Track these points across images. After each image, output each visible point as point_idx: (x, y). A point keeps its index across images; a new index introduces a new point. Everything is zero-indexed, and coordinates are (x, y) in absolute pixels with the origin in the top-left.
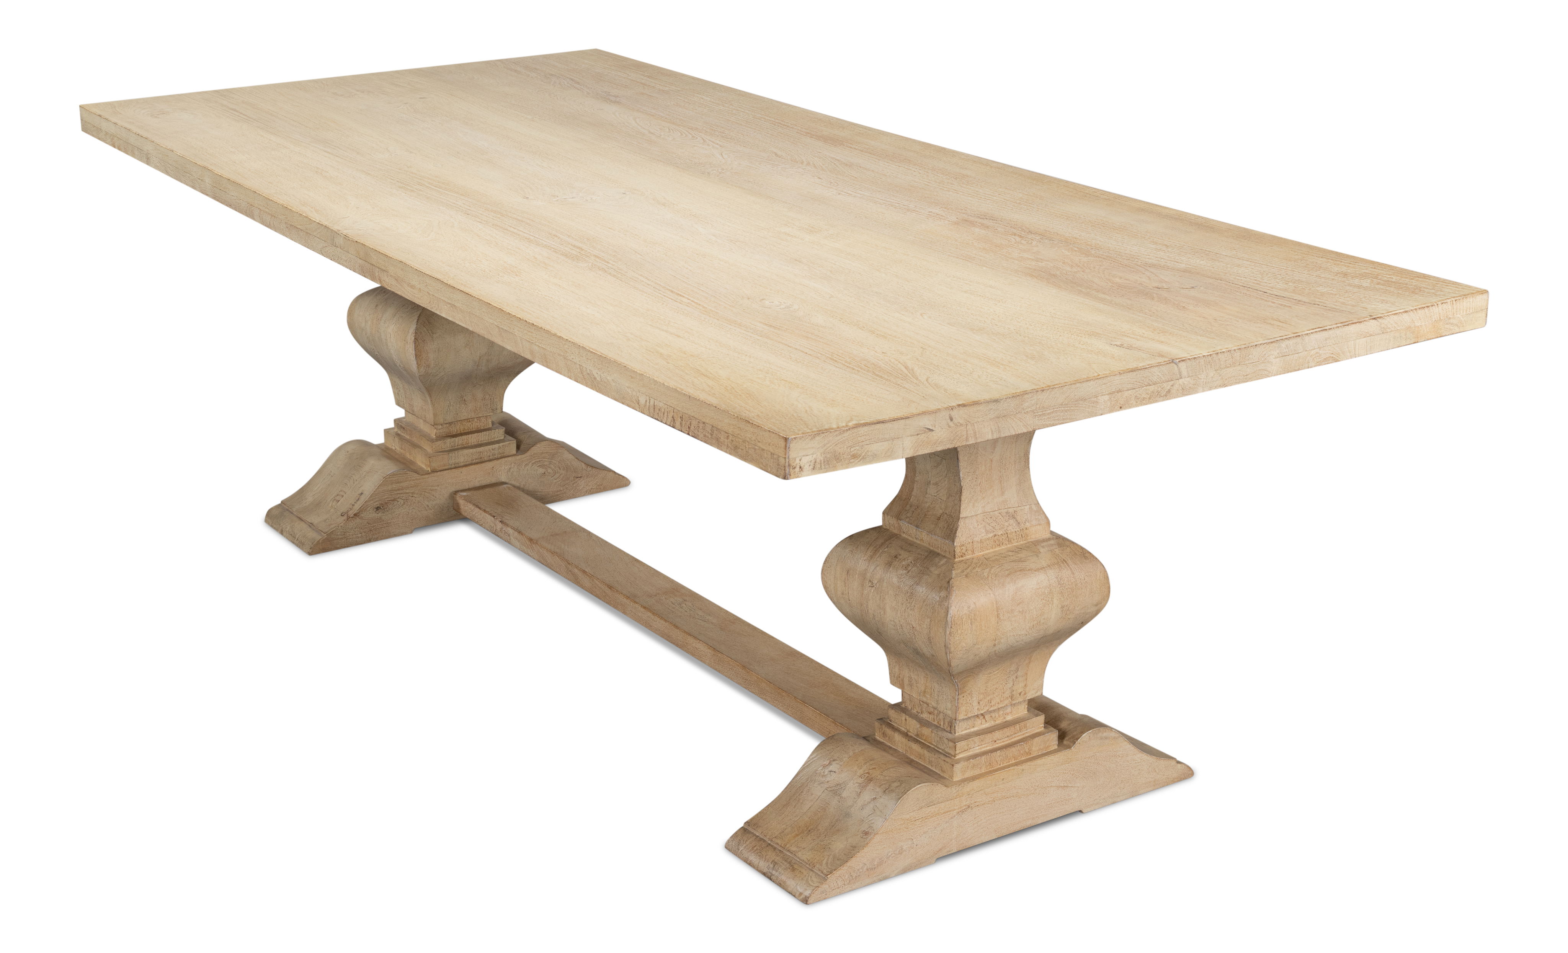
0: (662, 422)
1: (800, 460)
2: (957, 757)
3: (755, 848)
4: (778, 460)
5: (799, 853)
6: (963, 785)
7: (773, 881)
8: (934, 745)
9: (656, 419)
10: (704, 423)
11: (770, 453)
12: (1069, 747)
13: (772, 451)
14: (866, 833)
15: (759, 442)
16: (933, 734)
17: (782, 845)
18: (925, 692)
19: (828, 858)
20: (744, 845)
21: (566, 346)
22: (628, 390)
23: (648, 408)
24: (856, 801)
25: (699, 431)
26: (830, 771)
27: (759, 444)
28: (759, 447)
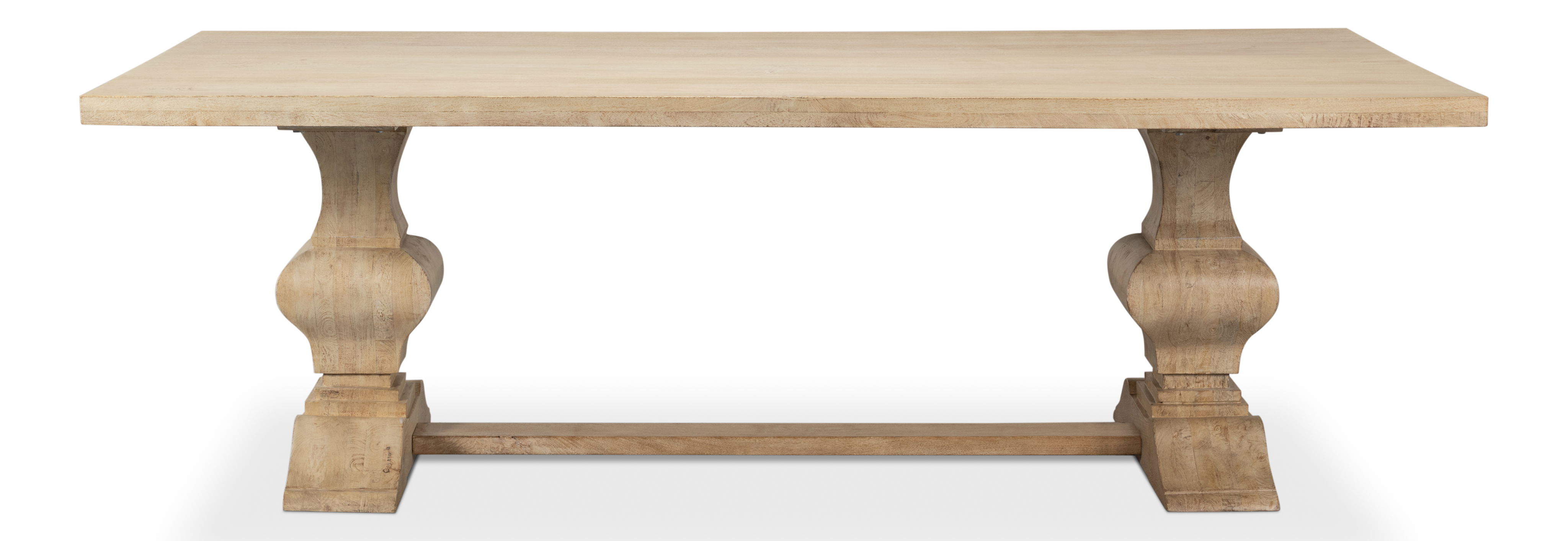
0: (1333, 127)
3: (1197, 500)
4: (1479, 115)
5: (1234, 487)
7: (1237, 511)
9: (1326, 127)
10: (1389, 114)
11: (1470, 114)
15: (1457, 109)
17: (1215, 489)
18: (1202, 365)
19: (1258, 481)
20: (1186, 502)
21: (1198, 104)
22: (1287, 116)
23: (1315, 122)
24: (1229, 445)
25: (1382, 121)
26: (1186, 438)
27: (1456, 110)
28: (1457, 112)
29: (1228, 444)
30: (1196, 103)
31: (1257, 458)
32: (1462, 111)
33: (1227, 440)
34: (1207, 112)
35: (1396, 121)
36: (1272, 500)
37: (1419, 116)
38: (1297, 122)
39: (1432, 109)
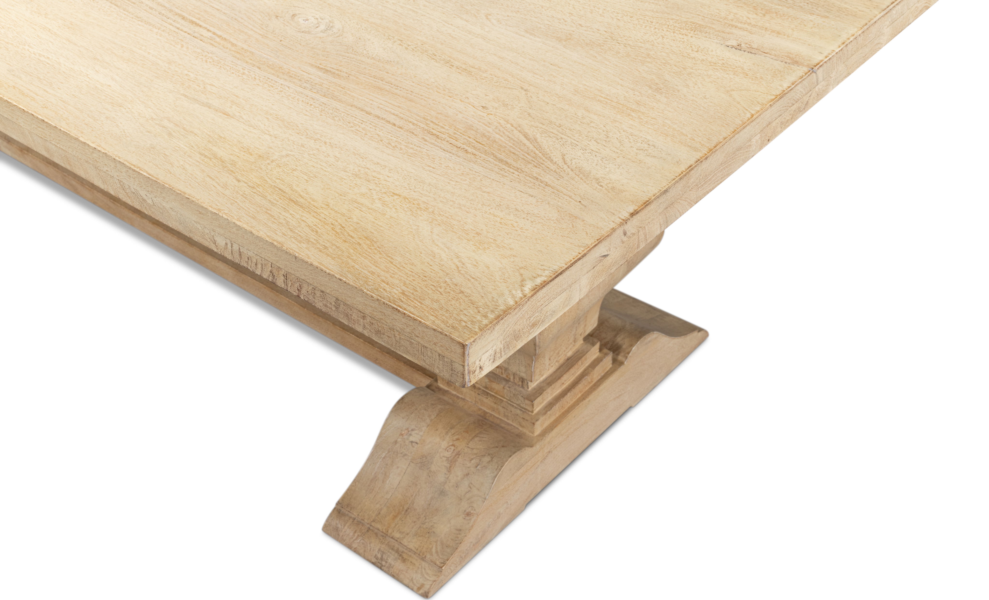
1: (480, 361)
2: (535, 412)
4: (452, 365)
5: (405, 540)
6: (544, 438)
8: (507, 399)
12: (622, 363)
13: (440, 352)
14: (468, 514)
16: (505, 391)
17: (384, 531)
19: (436, 545)
20: (345, 530)
22: (196, 225)
23: (230, 252)
24: (448, 478)
25: (314, 298)
26: (412, 442)
27: (417, 338)
28: (419, 343)
29: (447, 476)
30: (93, 152)
31: (465, 511)
32: (426, 345)
33: (449, 470)
34: (107, 171)
35: (334, 309)
36: (425, 583)
37: (364, 317)
38: (209, 240)
39: (381, 317)
